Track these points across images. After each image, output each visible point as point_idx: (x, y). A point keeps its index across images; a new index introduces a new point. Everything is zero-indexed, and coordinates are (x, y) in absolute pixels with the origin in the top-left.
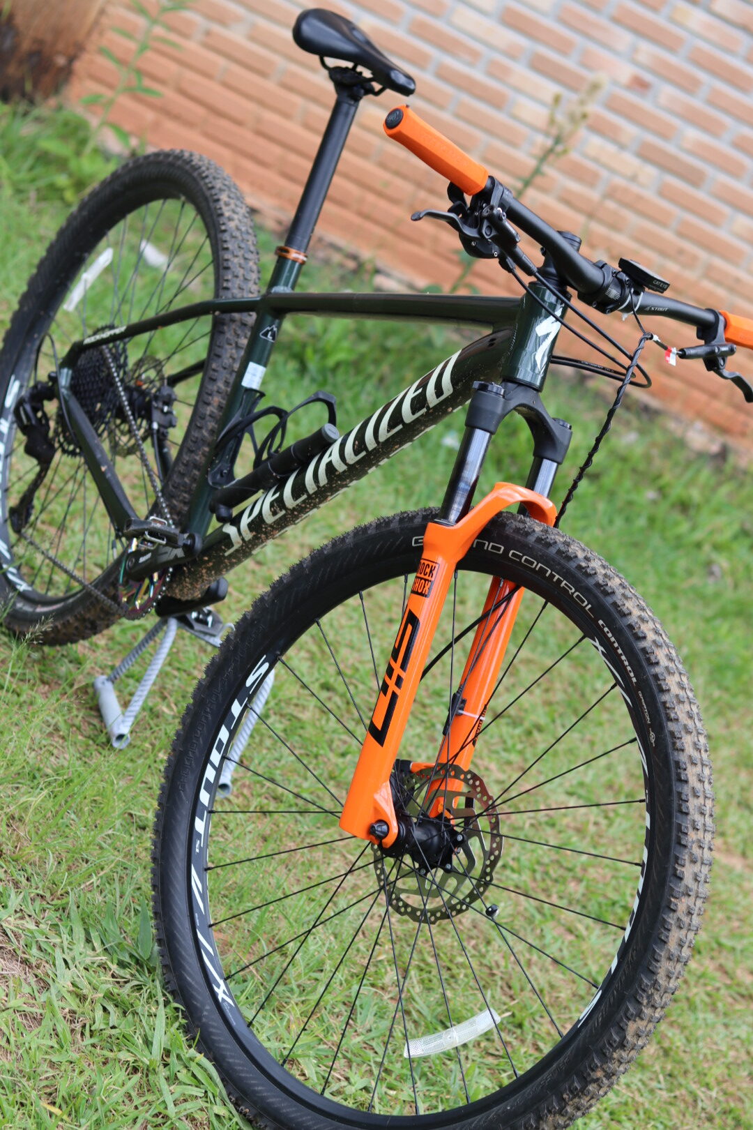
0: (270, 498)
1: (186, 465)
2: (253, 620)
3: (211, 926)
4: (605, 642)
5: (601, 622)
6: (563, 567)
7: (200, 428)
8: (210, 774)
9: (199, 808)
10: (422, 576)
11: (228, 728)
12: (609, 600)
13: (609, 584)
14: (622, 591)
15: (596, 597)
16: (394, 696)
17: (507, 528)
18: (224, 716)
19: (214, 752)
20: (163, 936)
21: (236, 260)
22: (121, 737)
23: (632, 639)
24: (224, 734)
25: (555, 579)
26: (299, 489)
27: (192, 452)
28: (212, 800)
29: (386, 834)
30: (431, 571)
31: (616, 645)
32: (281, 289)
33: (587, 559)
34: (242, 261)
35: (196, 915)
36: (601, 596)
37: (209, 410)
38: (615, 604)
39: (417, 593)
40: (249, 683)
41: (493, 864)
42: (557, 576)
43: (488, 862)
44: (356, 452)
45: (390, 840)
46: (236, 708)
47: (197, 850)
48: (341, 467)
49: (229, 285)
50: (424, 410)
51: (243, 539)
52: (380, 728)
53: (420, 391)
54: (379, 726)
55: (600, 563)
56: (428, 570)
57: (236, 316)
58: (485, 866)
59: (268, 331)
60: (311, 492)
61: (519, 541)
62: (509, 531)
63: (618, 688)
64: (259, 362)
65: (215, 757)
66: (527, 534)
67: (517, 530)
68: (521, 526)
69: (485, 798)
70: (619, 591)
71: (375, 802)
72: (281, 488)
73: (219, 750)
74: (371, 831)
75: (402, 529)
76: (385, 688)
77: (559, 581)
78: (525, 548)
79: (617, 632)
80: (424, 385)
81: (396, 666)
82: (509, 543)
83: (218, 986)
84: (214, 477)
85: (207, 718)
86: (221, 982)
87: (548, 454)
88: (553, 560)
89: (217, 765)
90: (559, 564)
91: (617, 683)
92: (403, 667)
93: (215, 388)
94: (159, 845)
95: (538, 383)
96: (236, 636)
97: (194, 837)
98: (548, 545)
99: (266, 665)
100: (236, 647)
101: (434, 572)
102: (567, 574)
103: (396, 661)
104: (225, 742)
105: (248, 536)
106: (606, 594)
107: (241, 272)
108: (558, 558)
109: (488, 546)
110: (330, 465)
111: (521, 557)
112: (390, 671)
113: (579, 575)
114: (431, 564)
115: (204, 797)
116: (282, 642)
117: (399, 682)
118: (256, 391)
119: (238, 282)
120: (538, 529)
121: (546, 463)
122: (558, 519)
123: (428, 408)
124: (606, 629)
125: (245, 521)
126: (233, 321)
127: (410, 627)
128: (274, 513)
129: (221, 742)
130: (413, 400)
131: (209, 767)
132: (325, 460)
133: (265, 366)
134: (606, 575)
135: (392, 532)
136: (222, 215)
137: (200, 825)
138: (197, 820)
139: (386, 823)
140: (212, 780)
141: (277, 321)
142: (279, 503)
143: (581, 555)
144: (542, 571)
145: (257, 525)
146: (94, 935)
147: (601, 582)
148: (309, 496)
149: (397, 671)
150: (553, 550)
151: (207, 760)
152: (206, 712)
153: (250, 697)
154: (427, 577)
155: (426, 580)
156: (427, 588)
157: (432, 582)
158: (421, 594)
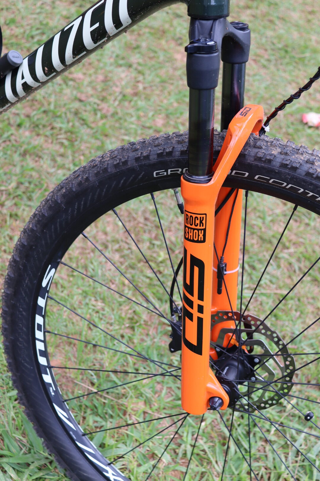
3: (84, 435)
6: (316, 186)
8: (40, 346)
9: (42, 369)
10: (193, 227)
11: (41, 315)
16: (200, 320)
18: (34, 309)
19: (37, 332)
24: (39, 320)
25: (309, 195)
28: (49, 360)
30: (201, 222)
35: (71, 433)
39: (193, 241)
40: (44, 284)
42: (311, 194)
43: (286, 374)
44: (47, 74)
46: (41, 302)
47: (53, 394)
48: (34, 84)
50: (106, 38)
52: (196, 344)
53: (97, 25)
56: (198, 222)
58: (284, 377)
65: (39, 335)
66: (270, 161)
71: (207, 389)
73: (39, 330)
75: (140, 166)
77: (314, 197)
82: (254, 170)
83: (107, 472)
85: (22, 315)
86: (107, 468)
88: (304, 181)
89: (42, 339)
90: (311, 184)
92: (200, 297)
97: (47, 386)
98: (295, 168)
99: (53, 271)
100: (25, 266)
101: (204, 222)
103: (192, 295)
104: (42, 324)
108: (308, 179)
109: (232, 172)
110: (25, 84)
111: (268, 180)
112: (189, 302)
114: (199, 216)
115: (42, 361)
116: (60, 254)
117: (200, 309)
123: (109, 35)
127: (196, 269)
129: (39, 325)
130: (92, 33)
131: (37, 342)
132: (19, 82)
135: (132, 170)
137: (47, 378)
138: (44, 376)
139: (220, 397)
140: (43, 349)
144: (293, 189)
151: (34, 339)
152: (20, 311)
153: (48, 292)
154: (198, 227)
155: (198, 230)
156: (201, 235)
157: (205, 230)
158: (198, 241)
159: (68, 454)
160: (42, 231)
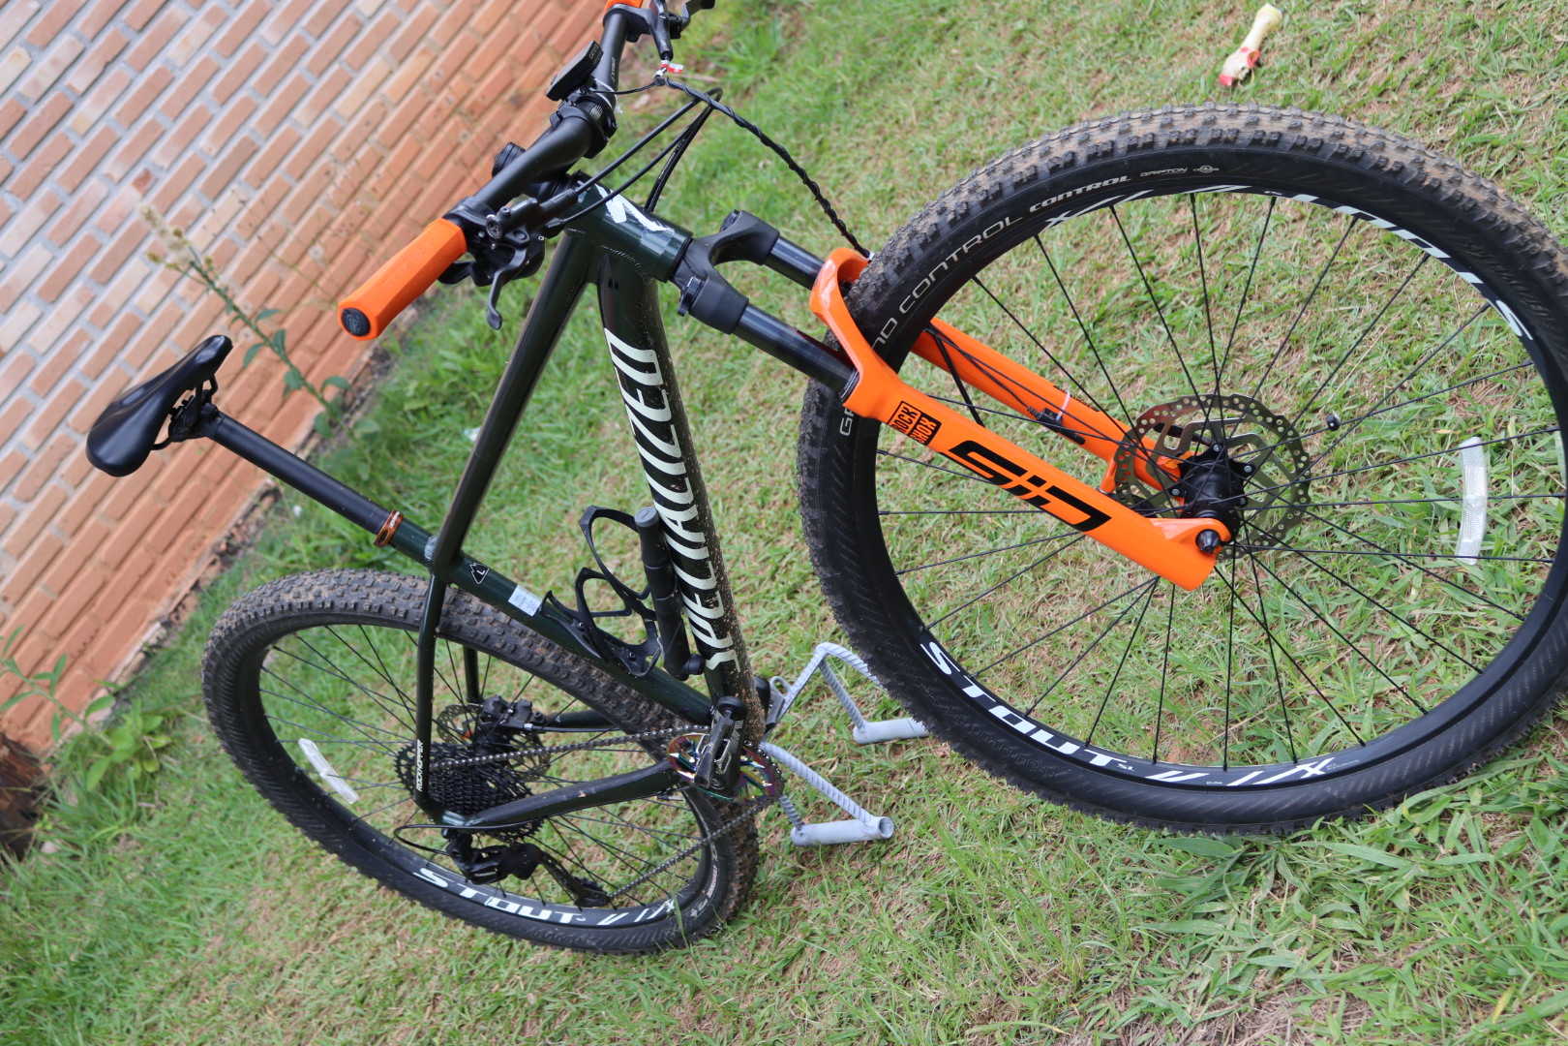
0: (698, 607)
1: (608, 698)
2: (876, 652)
3: (1225, 768)
4: (1055, 210)
5: (1033, 209)
6: (944, 245)
7: (569, 674)
8: (1042, 737)
9: (1081, 758)
10: (911, 426)
11: (993, 705)
12: (1009, 191)
13: (987, 187)
14: (999, 174)
15: (998, 209)
16: (1054, 491)
17: (869, 307)
18: (980, 708)
19: (1017, 727)
20: (1225, 826)
21: (372, 597)
22: (881, 826)
23: (1070, 171)
24: (1000, 712)
25: (956, 258)
26: (699, 569)
27: (594, 689)
28: (1074, 740)
29: (1215, 534)
30: (909, 413)
31: (1069, 194)
32: (429, 550)
33: (942, 211)
34: (375, 590)
35: (1209, 784)
36: (1000, 201)
37: (549, 661)
38: (1017, 185)
39: (931, 438)
40: (947, 671)
41: (1265, 413)
42: (954, 255)
43: (1260, 418)
44: (683, 489)
45: (1223, 532)
46: (973, 691)
47: (1130, 768)
48: (691, 514)
49: (402, 610)
50: (664, 392)
51: (731, 648)
52: (1087, 517)
53: (639, 392)
54: (1084, 517)
55: (951, 196)
56: (907, 417)
57: (445, 607)
58: (1264, 423)
59: (477, 574)
60: (707, 555)
61: (891, 297)
62: (874, 307)
63: (1119, 207)
64: (510, 592)
65: (1024, 727)
66: (885, 284)
67: (877, 296)
68: (871, 290)
69: (1179, 407)
70: (999, 175)
71: (1174, 540)
72: (689, 591)
73: (1017, 721)
74: (1207, 552)
75: (825, 444)
76: (1038, 502)
77: (961, 254)
78: (903, 290)
79: (1055, 188)
80: (631, 386)
81: (1017, 481)
82: (890, 309)
83: (1304, 772)
84: (634, 668)
85: (977, 730)
86: (1299, 768)
87: (766, 245)
88: (931, 255)
89: (1033, 727)
90: (939, 249)
91: (1111, 205)
92: (1019, 471)
93: (525, 648)
94: (1112, 813)
95: (682, 239)
96: (888, 676)
97: (1113, 769)
98: (909, 259)
99: (933, 645)
100: (902, 678)
101: (911, 410)
102: (956, 241)
103: (1009, 481)
104: (1008, 712)
105: (728, 641)
106: (999, 194)
107: (388, 594)
108: (930, 249)
109: (883, 337)
110: (686, 525)
111: (913, 298)
112: (1019, 491)
113: (962, 225)
114: (899, 412)
115: (1068, 749)
116: (911, 622)
117: (1037, 481)
118: (544, 601)
119: (400, 600)
120: (880, 270)
121: (775, 251)
122: (858, 248)
123: (662, 387)
124: (1045, 204)
125: (712, 641)
126: (448, 613)
127: (973, 455)
128: (716, 604)
129: (1009, 718)
130: (648, 404)
131: (1033, 737)
132: (679, 530)
133: (515, 585)
134: (972, 191)
135: (825, 458)
136: (310, 604)
137: (1101, 760)
138: (1094, 762)
139: (1204, 531)
140: (1050, 737)
141: (466, 561)
142: (707, 598)
143: (934, 219)
144: (939, 274)
145: (722, 627)
146: (1206, 908)
147: (982, 198)
148: (711, 558)
149: (1022, 481)
150: (918, 254)
151: (1026, 738)
152: (969, 728)
153: (964, 672)
154: (915, 421)
155: (918, 423)
156: (928, 423)
157: (923, 415)
158: (934, 432)
159: (1237, 810)
160: (861, 623)
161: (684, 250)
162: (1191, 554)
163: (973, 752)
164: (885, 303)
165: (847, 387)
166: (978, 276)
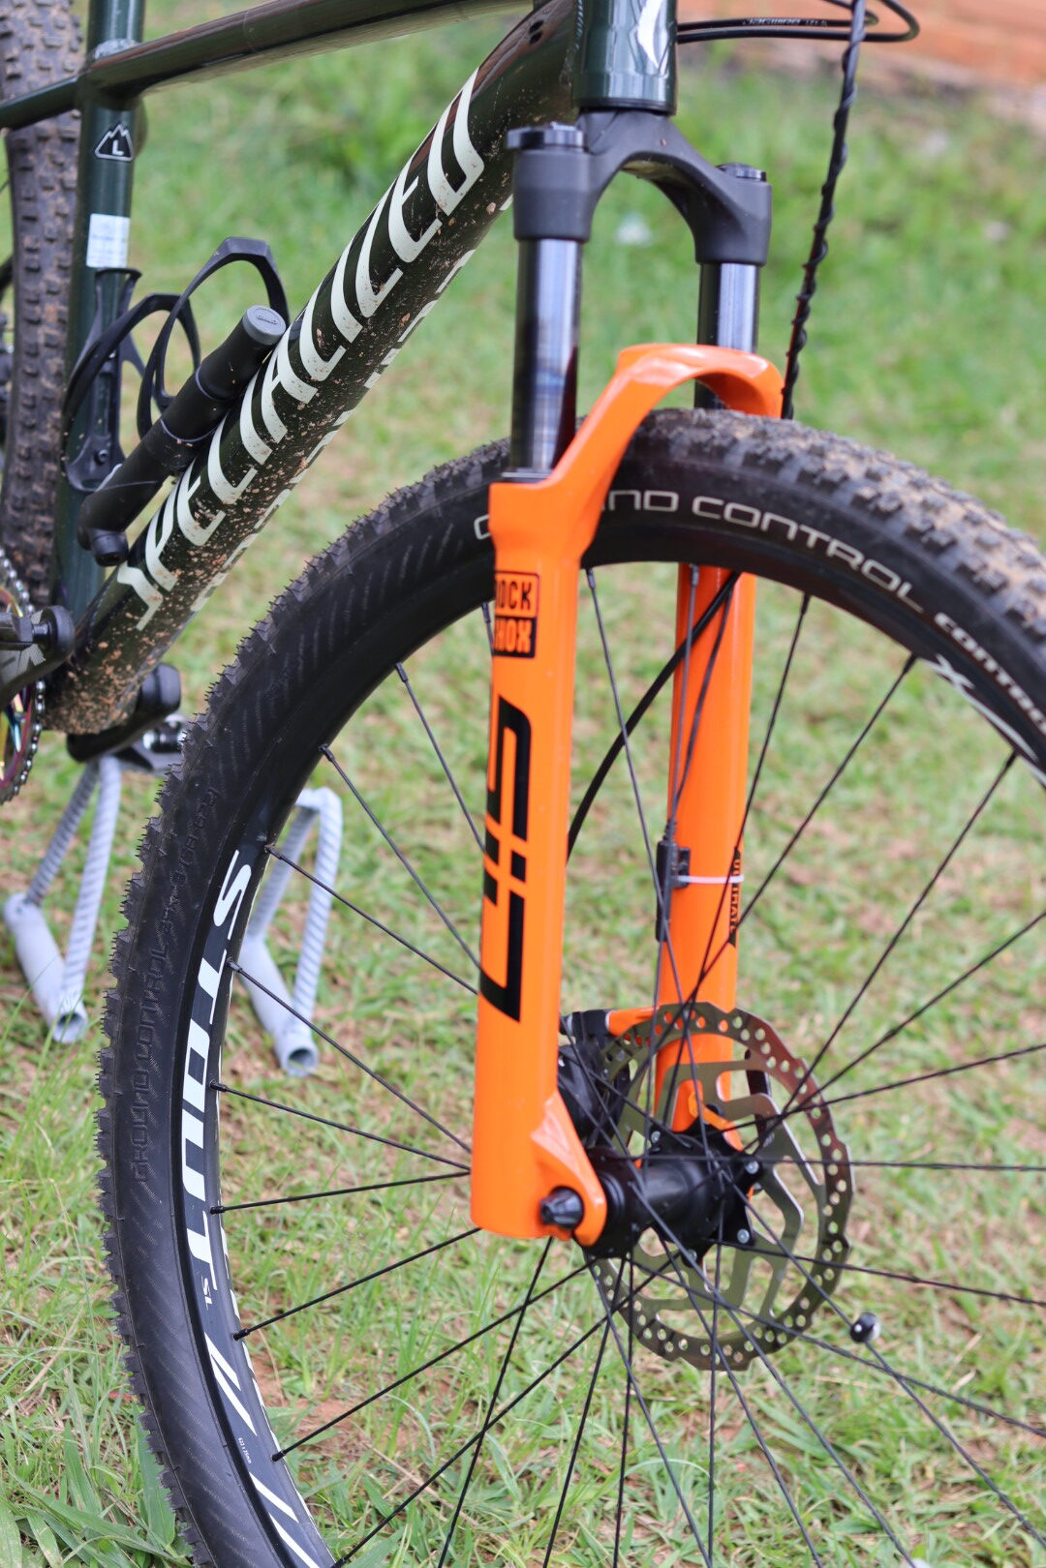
0: (186, 494)
1: (28, 458)
2: (190, 781)
3: (278, 1457)
4: (963, 663)
5: (942, 619)
6: (821, 510)
7: (35, 375)
8: (192, 1130)
9: (190, 1211)
10: (507, 611)
11: (203, 1024)
12: (948, 563)
13: (940, 523)
14: (972, 533)
15: (914, 562)
16: (517, 904)
17: (673, 449)
18: (187, 1002)
19: (189, 1082)
20: (185, 1502)
21: (20, 14)
23: (1024, 643)
24: (198, 1040)
25: (811, 542)
26: (236, 462)
27: (32, 428)
28: (212, 1186)
29: (579, 1216)
30: (525, 596)
31: (991, 665)
32: (110, 47)
33: (872, 476)
34: (34, 13)
35: (240, 1441)
36: (926, 558)
37: (41, 334)
38: (964, 571)
39: (504, 653)
40: (219, 916)
41: (841, 1214)
42: (814, 535)
43: (828, 1211)
44: (325, 354)
45: (593, 1225)
46: (209, 978)
47: (208, 1300)
48: (304, 394)
49: (18, 68)
50: (437, 224)
51: (161, 590)
52: (502, 982)
53: (415, 184)
55: (905, 478)
56: (517, 595)
57: (46, 125)
58: (825, 1222)
59: (110, 142)
60: (261, 459)
61: (707, 474)
62: (679, 455)
63: (1020, 761)
64: (111, 211)
65: (194, 1092)
66: (721, 452)
67: (697, 449)
68: (702, 436)
69: (785, 1065)
70: (967, 535)
71: (537, 1149)
72: (201, 468)
73: (196, 1075)
74: (545, 1217)
75: (446, 507)
76: (491, 888)
77: (822, 545)
78: (725, 486)
79: (987, 634)
80: (419, 170)
81: (504, 831)
82: (687, 482)
84: (82, 469)
85: (152, 1013)
87: (729, 249)
88: (796, 498)
89: (201, 1107)
90: (811, 504)
91: (1017, 751)
92: (520, 829)
93: (42, 286)
94: (127, 1306)
95: (660, 96)
96: (166, 824)
97: (195, 1273)
98: (776, 466)
99: (246, 872)
100: (171, 848)
101: (532, 596)
102: (838, 525)
103: (500, 820)
104: (204, 1052)
105: (169, 580)
106: (937, 549)
107: (36, 36)
108: (804, 491)
109: (643, 500)
110: (280, 393)
111: (720, 510)
112: (492, 848)
113: (863, 519)
114: (519, 579)
115: (194, 1183)
116: (263, 814)
117: (519, 867)
118: (121, 271)
119: (34, 57)
120: (742, 434)
121: (729, 271)
123: (443, 217)
124: (958, 634)
125: (153, 552)
126: (43, 139)
127: (510, 737)
128: (204, 522)
129: (196, 1057)
130: (406, 208)
131: (186, 1115)
132: (269, 387)
133: (126, 213)
134: (926, 506)
135: (427, 521)
137: (199, 1246)
138: (192, 1235)
139: (574, 1192)
140: (199, 1142)
141: (125, 115)
142: (205, 500)
143: (855, 470)
144: (777, 529)
145: (178, 552)
146: (40, 1531)
147: (918, 524)
148: (261, 469)
149: (508, 843)
150: (789, 476)
151: (179, 1104)
152: (148, 1002)
153: (231, 947)
154: (517, 612)
155: (517, 619)
156: (525, 636)
157: (534, 621)
158: (515, 654)
159: (217, 1509)
161: (641, 109)
162: (530, 1190)
163: (117, 1027)
164: (693, 469)
165: (520, 473)
166: (814, 601)
